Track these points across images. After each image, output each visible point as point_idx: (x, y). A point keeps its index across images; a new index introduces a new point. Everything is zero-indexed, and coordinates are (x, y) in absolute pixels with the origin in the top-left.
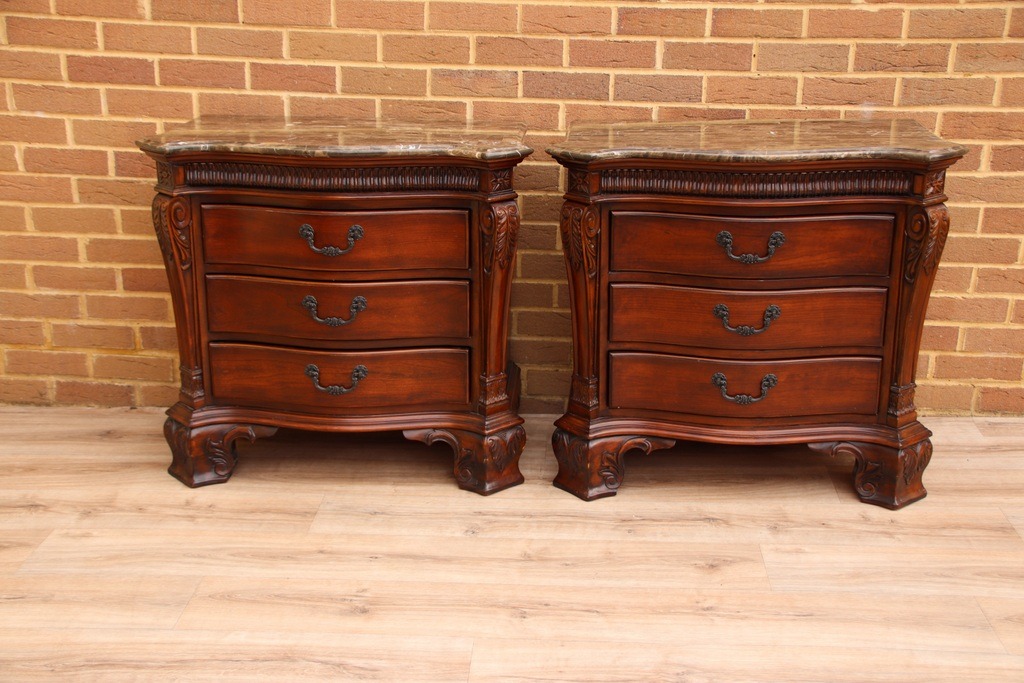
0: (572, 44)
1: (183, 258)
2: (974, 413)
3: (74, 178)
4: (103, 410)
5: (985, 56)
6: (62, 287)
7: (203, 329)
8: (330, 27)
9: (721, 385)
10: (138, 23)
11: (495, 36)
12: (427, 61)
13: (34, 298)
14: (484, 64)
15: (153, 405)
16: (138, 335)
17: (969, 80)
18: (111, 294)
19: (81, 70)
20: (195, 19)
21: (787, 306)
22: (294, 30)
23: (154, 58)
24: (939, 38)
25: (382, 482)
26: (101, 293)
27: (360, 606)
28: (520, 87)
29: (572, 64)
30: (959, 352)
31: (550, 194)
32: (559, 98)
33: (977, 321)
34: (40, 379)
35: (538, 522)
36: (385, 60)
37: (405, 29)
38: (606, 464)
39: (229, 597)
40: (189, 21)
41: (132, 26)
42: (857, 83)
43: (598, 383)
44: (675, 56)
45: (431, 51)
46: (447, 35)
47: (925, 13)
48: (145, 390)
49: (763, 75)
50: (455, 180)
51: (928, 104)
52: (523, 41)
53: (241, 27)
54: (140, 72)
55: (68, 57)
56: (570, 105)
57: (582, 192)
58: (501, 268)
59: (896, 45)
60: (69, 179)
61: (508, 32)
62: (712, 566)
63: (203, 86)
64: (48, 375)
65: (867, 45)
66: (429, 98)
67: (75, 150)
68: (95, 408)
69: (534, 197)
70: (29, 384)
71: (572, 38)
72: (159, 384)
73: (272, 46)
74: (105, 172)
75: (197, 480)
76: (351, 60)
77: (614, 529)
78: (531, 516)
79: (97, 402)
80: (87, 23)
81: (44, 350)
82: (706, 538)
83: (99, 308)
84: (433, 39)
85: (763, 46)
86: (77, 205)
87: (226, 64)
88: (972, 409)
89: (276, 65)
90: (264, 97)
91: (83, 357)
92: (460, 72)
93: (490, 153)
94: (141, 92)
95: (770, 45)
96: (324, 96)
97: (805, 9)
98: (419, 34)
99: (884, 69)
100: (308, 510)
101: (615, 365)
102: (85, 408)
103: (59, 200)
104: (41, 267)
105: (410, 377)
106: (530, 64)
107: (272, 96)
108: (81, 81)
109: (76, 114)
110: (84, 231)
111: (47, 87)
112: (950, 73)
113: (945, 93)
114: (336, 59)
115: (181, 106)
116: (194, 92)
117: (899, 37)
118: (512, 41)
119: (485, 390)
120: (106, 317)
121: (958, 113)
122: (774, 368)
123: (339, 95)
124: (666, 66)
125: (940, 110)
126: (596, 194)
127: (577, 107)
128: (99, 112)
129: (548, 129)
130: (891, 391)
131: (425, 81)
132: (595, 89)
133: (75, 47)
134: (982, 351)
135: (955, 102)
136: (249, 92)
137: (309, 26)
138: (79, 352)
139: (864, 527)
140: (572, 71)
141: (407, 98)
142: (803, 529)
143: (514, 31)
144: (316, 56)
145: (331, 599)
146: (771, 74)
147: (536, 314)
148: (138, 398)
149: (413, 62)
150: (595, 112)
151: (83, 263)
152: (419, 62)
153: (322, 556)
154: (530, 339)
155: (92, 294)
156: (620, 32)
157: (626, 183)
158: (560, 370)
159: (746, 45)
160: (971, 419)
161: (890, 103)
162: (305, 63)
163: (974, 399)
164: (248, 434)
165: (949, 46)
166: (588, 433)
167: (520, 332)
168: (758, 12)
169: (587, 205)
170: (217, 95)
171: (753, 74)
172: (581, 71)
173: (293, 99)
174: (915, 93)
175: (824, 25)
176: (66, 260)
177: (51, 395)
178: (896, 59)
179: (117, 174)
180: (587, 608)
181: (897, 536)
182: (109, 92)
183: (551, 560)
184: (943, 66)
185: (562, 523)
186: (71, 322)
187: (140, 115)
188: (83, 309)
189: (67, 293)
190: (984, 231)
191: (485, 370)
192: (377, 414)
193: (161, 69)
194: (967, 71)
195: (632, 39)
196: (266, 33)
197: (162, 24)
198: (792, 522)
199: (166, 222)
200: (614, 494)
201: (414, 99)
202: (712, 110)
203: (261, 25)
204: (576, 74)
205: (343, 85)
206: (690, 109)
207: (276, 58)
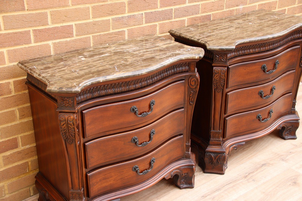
8: (69, 6)
9: (260, 118)
12: (110, 15)
14: (131, 12)
22: (53, 10)
28: (144, 19)
29: (161, 7)
32: (157, 21)
36: (94, 17)
37: (101, 2)
45: (111, 10)
51: (255, 2)
53: (26, 12)
62: (295, 183)
63: (9, 46)
66: (111, 31)
73: (43, 20)
76: (79, 20)
77: (249, 182)
78: (219, 189)
82: (275, 172)
84: (111, 5)
87: (21, 33)
89: (45, 29)
90: (41, 45)
92: (123, 17)
96: (68, 39)
98: (106, 3)
101: (226, 122)
105: (166, 154)
106: (147, 9)
107: (44, 44)
114: (73, 21)
123: (75, 38)
124: (189, 2)
125: (257, 4)
131: (110, 24)
132: (168, 15)
136: (33, 44)
137: (59, 7)
141: (103, 33)
144: (64, 21)
149: (105, 16)
150: (168, 25)
152: (107, 16)
161: (246, 4)
162: (59, 25)
170: (17, 49)
172: (164, 9)
173: (54, 44)
196: (39, 13)
201: (105, 33)
202: (202, 16)
203: (36, 10)
204: (162, 10)
205: (77, 32)
206: (196, 17)
207: (45, 25)
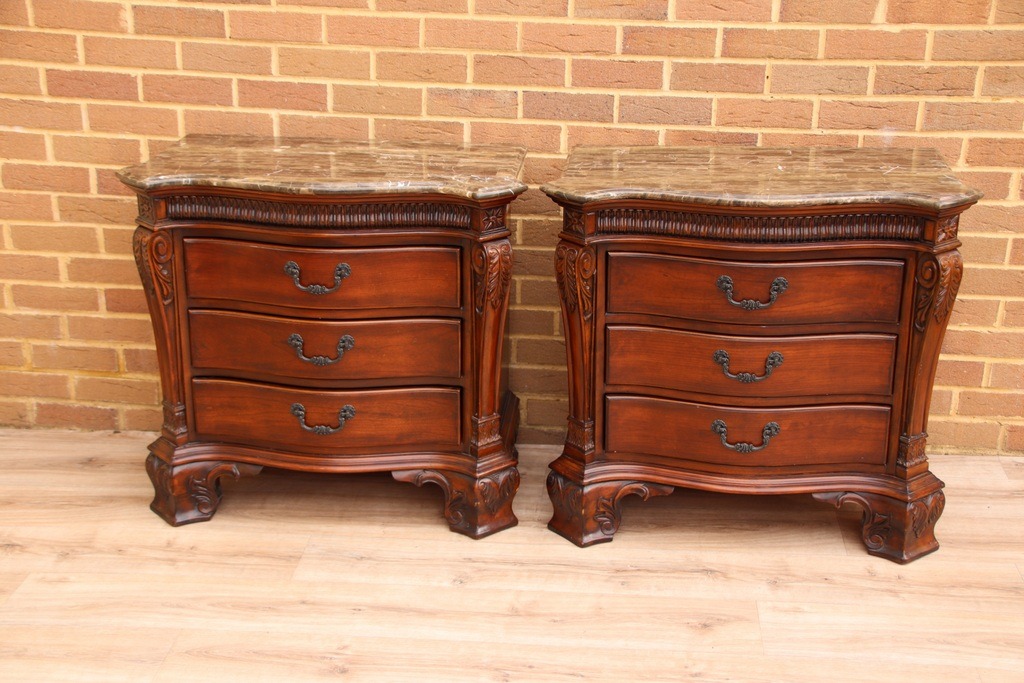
0: (575, 63)
1: (165, 292)
2: (1001, 452)
3: (54, 196)
4: (86, 434)
5: (1015, 80)
6: (42, 307)
7: (186, 364)
8: (321, 43)
9: (721, 432)
10: (120, 36)
11: (494, 54)
12: (422, 79)
13: (13, 318)
14: (482, 83)
15: (137, 429)
16: (122, 357)
17: (997, 105)
18: (93, 315)
19: (60, 84)
20: (180, 33)
21: (790, 353)
22: (283, 46)
23: (138, 73)
24: (965, 60)
25: (371, 523)
26: (83, 314)
27: (340, 664)
28: (520, 108)
29: (574, 85)
30: (986, 386)
31: (551, 219)
32: (560, 119)
33: (1005, 356)
34: (20, 400)
35: (529, 571)
36: (379, 77)
37: (400, 46)
38: (602, 510)
39: (206, 654)
40: (173, 35)
41: (114, 40)
42: (878, 107)
43: (594, 426)
44: (683, 76)
45: (428, 69)
46: (443, 52)
47: (950, 35)
48: (129, 414)
49: (777, 97)
50: (446, 217)
51: (953, 129)
52: (524, 60)
53: (228, 42)
54: (123, 88)
55: (47, 71)
56: (572, 127)
57: (578, 232)
58: (494, 307)
59: (919, 67)
60: (49, 196)
61: (507, 50)
62: (705, 626)
63: (188, 102)
64: (28, 396)
65: (888, 67)
66: (425, 117)
67: (55, 167)
68: (77, 432)
69: (535, 222)
70: (8, 405)
71: (575, 57)
72: (144, 407)
73: (261, 63)
74: (87, 190)
75: (179, 518)
76: (342, 77)
77: (606, 581)
78: (522, 564)
79: (79, 425)
80: (67, 36)
81: (24, 371)
82: (702, 593)
83: (80, 329)
84: (428, 57)
85: (776, 68)
86: (58, 222)
87: (213, 80)
88: (999, 447)
89: (264, 82)
90: (252, 115)
91: (64, 379)
92: (457, 91)
93: (481, 193)
94: (124, 108)
95: (784, 66)
96: (315, 115)
97: (822, 29)
98: (414, 51)
99: (905, 92)
100: (291, 554)
101: (611, 408)
102: (65, 432)
103: (39, 218)
104: (20, 287)
105: (400, 417)
106: (531, 84)
107: (260, 114)
108: (61, 95)
109: (56, 129)
110: (65, 249)
111: (25, 102)
112: (977, 97)
113: (970, 119)
114: (328, 76)
115: (166, 123)
116: (180, 109)
117: (922, 59)
118: (511, 60)
119: (477, 431)
120: (88, 338)
121: (986, 139)
122: (777, 417)
123: (330, 114)
124: (674, 87)
125: (965, 136)
126: (592, 235)
127: (580, 129)
128: (80, 128)
129: (549, 152)
130: (900, 441)
131: (420, 100)
132: (600, 110)
133: (55, 61)
134: (1009, 387)
135: (982, 127)
136: (236, 109)
137: (299, 41)
138: (60, 373)
139: (869, 584)
140: (574, 91)
141: (401, 118)
142: (804, 584)
143: (514, 49)
144: (307, 73)
145: (311, 657)
146: (786, 97)
147: (536, 342)
148: (122, 421)
149: (407, 80)
150: (599, 135)
151: (64, 283)
152: (414, 80)
153: (304, 607)
154: (529, 367)
155: (73, 314)
156: (625, 52)
157: (623, 223)
158: (562, 400)
159: (759, 66)
160: (996, 458)
161: (912, 128)
162: (295, 80)
163: (1000, 438)
164: (232, 472)
165: (976, 69)
166: (583, 479)
167: (519, 360)
168: (771, 32)
169: (582, 246)
170: (203, 112)
171: (766, 96)
172: (584, 91)
173: (282, 118)
174: (937, 118)
175: (841, 47)
176: (46, 280)
177: (31, 417)
178: (920, 82)
179: (100, 192)
180: (572, 671)
181: (902, 595)
182: (91, 108)
183: (539, 615)
184: (968, 90)
185: (554, 572)
186: (52, 343)
187: (123, 132)
188: (64, 329)
189: (48, 313)
190: (1012, 262)
191: (477, 411)
192: (365, 455)
193: (145, 85)
194: (994, 95)
195: (638, 59)
196: (254, 49)
197: (146, 38)
198: (794, 576)
199: (147, 257)
200: (610, 540)
201: (409, 118)
202: (722, 133)
203: (249, 40)
204: (579, 95)
205: (335, 103)
206: (699, 132)
207: (265, 74)
